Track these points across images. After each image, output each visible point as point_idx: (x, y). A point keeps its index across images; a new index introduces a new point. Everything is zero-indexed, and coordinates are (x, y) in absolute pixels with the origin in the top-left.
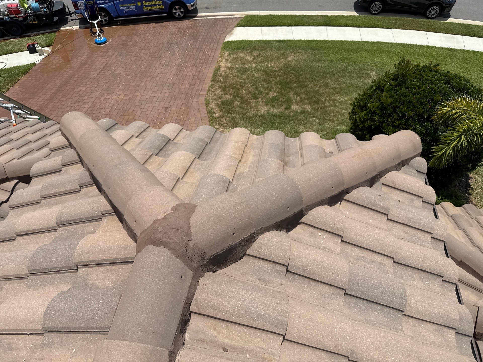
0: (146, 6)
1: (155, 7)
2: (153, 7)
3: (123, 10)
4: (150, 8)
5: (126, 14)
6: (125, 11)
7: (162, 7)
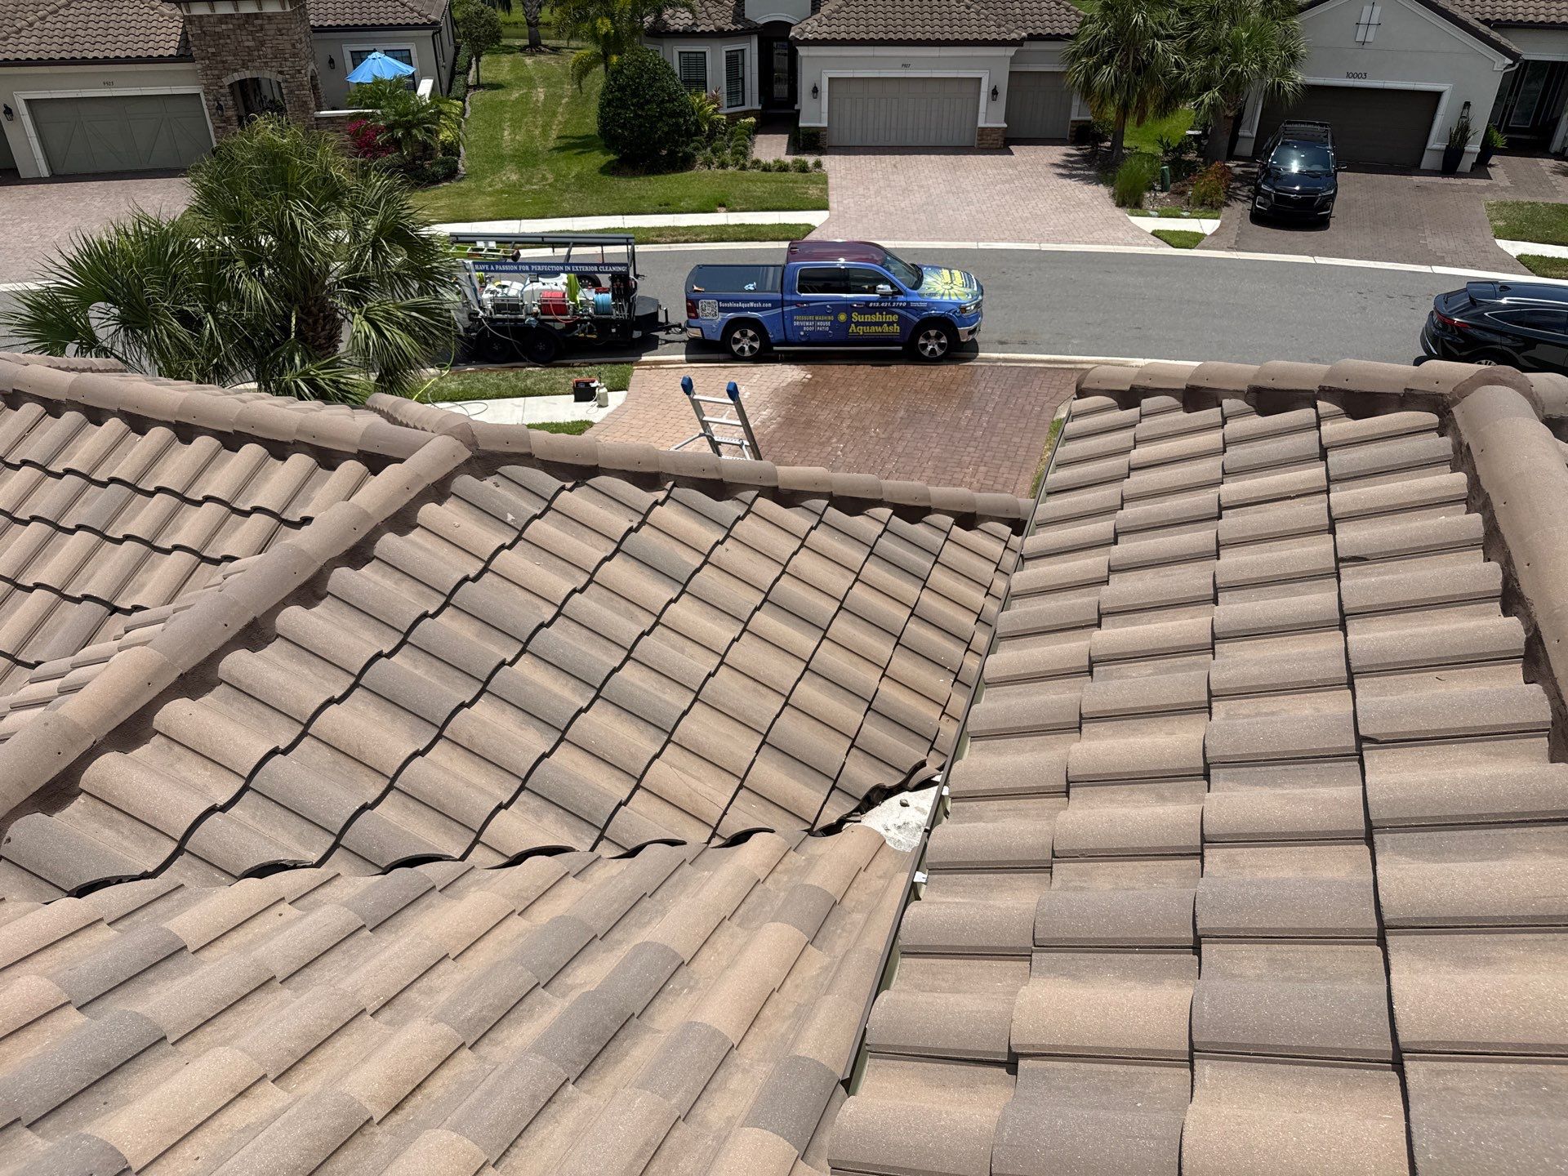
0: (858, 324)
1: (880, 329)
2: (873, 329)
3: (801, 328)
4: (867, 329)
5: (803, 340)
6: (805, 332)
7: (896, 328)
